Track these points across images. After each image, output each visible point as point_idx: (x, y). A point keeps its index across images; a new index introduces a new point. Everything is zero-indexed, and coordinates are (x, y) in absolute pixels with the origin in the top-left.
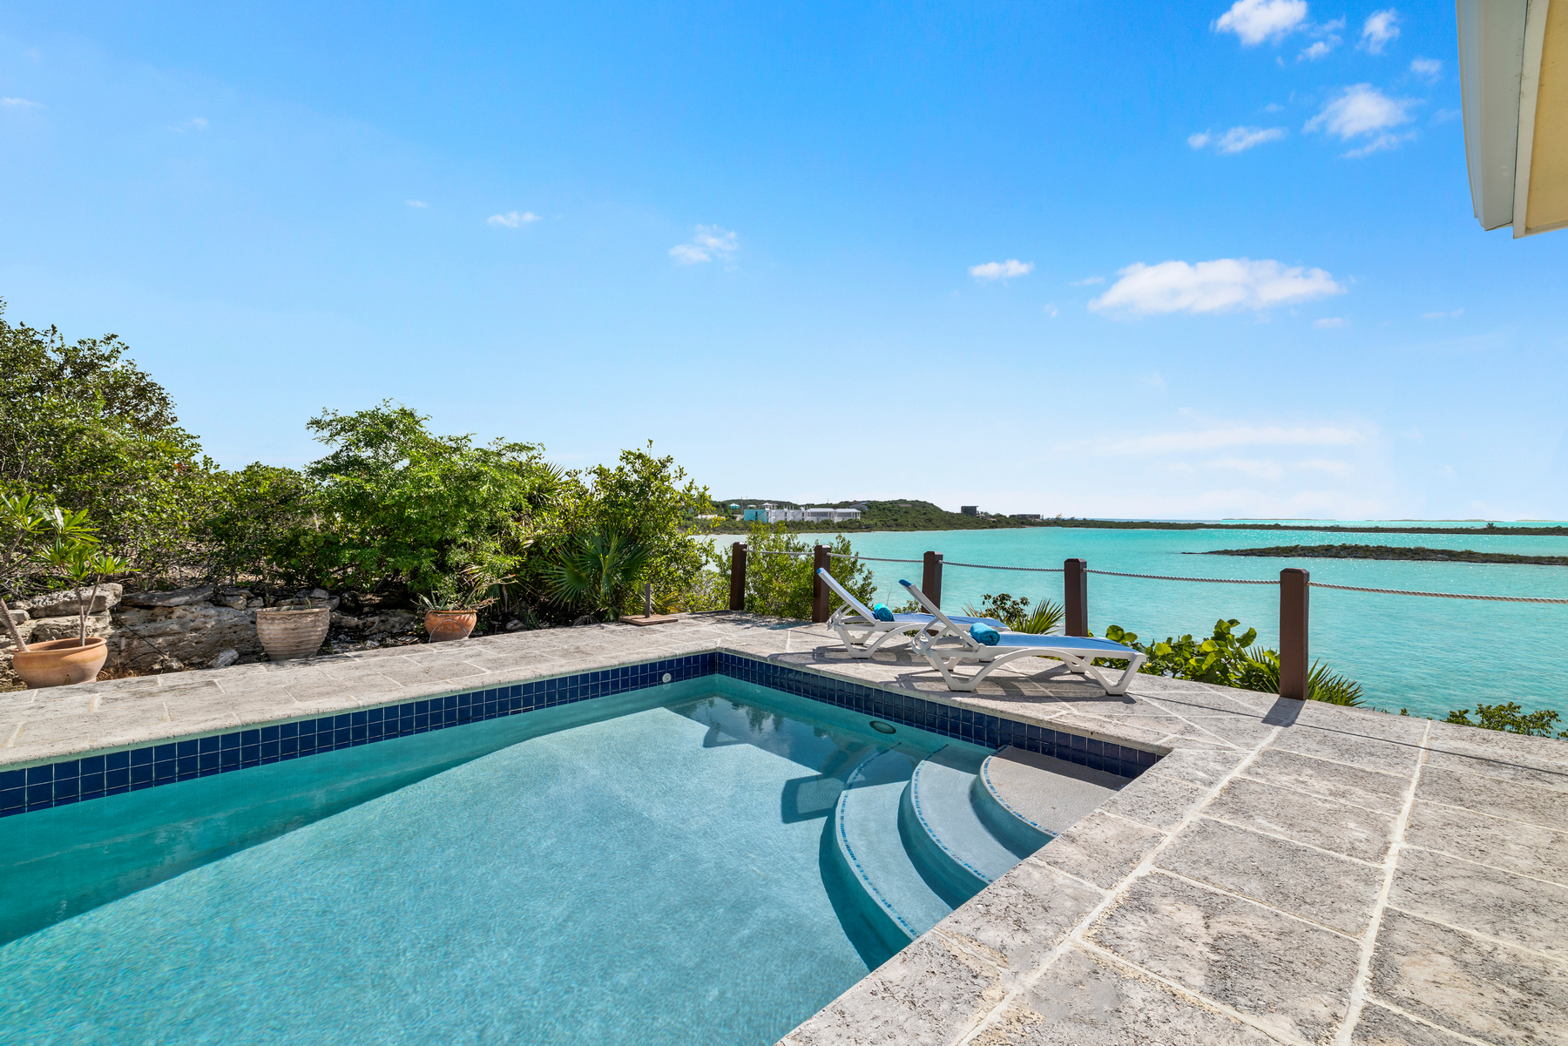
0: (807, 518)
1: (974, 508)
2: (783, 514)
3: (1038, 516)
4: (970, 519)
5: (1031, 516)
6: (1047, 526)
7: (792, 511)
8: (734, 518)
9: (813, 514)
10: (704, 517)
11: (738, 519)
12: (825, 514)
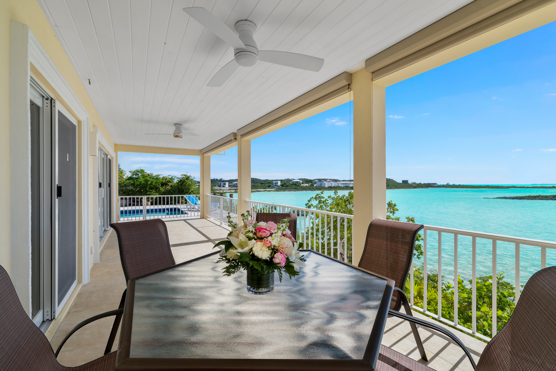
0: (340, 185)
1: (407, 181)
2: (331, 184)
3: (436, 184)
4: (405, 185)
5: (433, 184)
6: (439, 187)
7: (334, 183)
8: (313, 185)
9: (342, 184)
10: (303, 185)
11: (315, 186)
12: (346, 184)
